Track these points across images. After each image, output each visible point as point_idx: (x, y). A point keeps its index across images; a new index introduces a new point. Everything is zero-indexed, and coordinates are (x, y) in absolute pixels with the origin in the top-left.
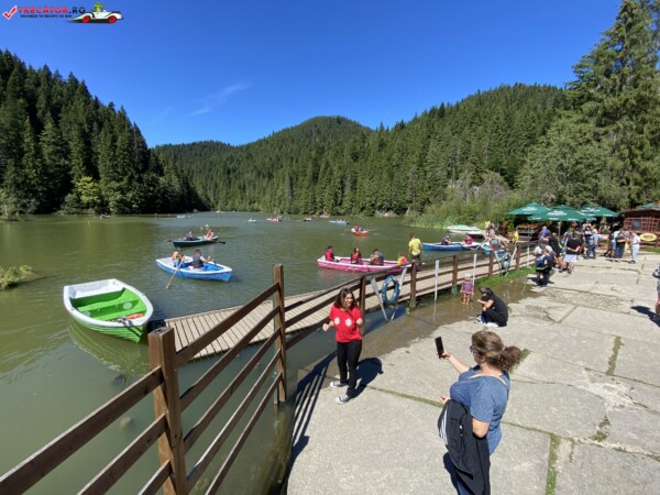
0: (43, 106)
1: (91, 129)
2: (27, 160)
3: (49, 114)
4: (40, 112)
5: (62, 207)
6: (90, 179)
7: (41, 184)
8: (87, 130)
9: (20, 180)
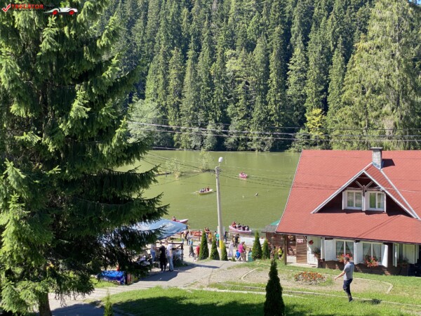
0: (296, 28)
1: (335, 46)
2: (270, 96)
3: (300, 38)
4: (293, 36)
5: (293, 144)
6: (320, 110)
7: (279, 121)
8: (332, 48)
9: (262, 116)
